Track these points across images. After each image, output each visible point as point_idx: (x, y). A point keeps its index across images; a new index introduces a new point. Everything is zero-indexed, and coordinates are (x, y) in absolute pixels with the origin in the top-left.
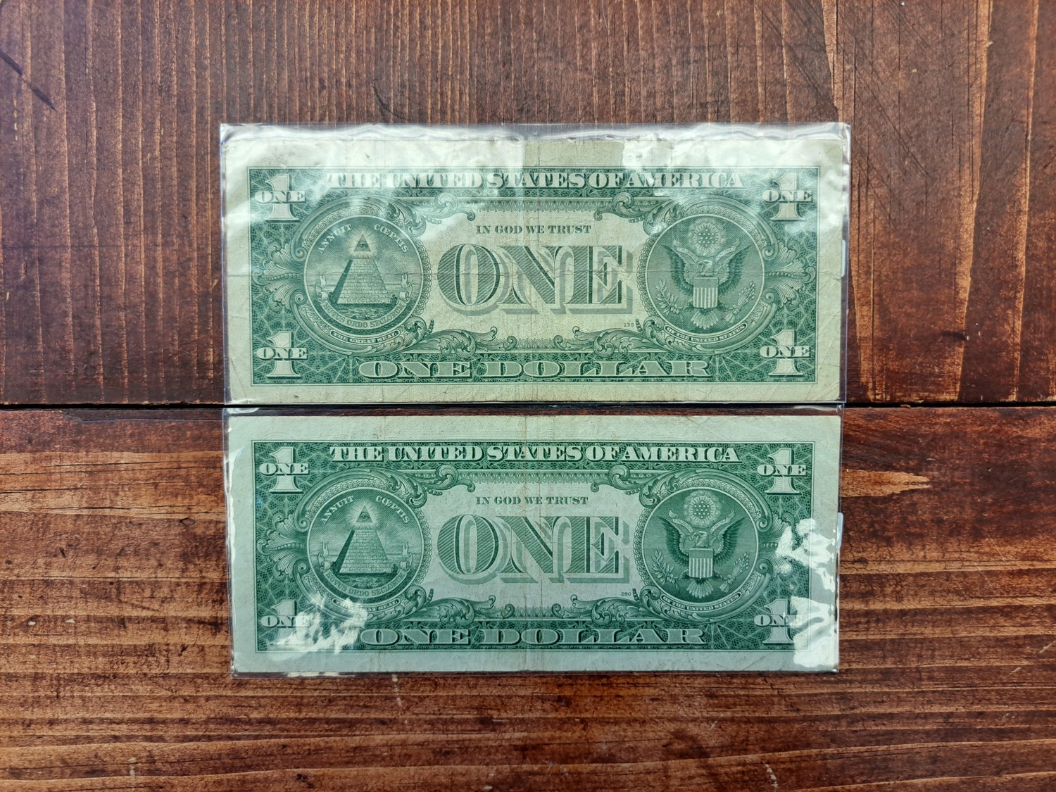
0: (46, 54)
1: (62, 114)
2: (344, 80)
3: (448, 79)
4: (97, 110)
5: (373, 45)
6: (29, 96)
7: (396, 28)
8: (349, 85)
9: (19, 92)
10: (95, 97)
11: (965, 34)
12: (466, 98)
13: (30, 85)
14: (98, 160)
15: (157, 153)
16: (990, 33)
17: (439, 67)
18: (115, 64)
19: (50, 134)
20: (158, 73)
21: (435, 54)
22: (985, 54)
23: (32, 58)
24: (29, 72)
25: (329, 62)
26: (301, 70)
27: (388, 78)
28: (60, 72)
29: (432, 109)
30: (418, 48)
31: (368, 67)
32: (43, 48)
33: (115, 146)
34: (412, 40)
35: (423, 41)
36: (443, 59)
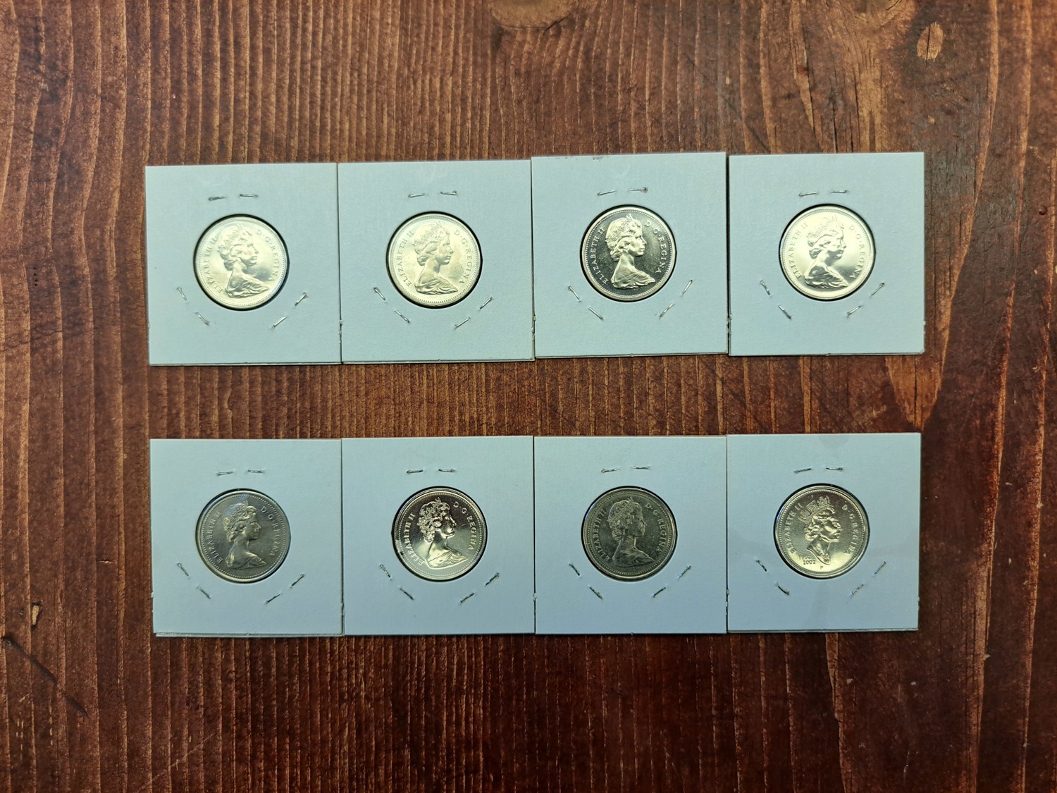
0: (79, 665)
1: (95, 722)
2: (363, 694)
3: (463, 693)
4: (128, 719)
5: (391, 661)
6: (62, 703)
8: (368, 698)
9: (54, 700)
10: (126, 705)
11: (963, 649)
12: (480, 711)
13: (64, 694)
14: (130, 765)
15: (185, 759)
16: (987, 647)
17: (454, 681)
18: (145, 676)
19: (84, 740)
20: (186, 685)
21: (450, 669)
22: (982, 667)
23: (66, 669)
24: (64, 682)
25: (349, 676)
26: (322, 683)
27: (405, 691)
28: (92, 683)
29: (447, 720)
30: (434, 663)
31: (386, 682)
32: (76, 659)
33: (145, 752)
35: (439, 657)
36: (458, 674)
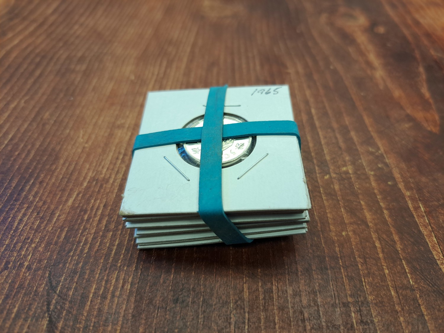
2: (26, 264)
3: (116, 270)
5: (61, 240)
7: (85, 229)
8: (29, 268)
12: (128, 286)
17: (111, 259)
21: (110, 249)
25: (21, 248)
27: (64, 265)
29: (95, 293)
30: (98, 244)
31: (51, 256)
34: (94, 238)
35: (103, 239)
36: (116, 253)
